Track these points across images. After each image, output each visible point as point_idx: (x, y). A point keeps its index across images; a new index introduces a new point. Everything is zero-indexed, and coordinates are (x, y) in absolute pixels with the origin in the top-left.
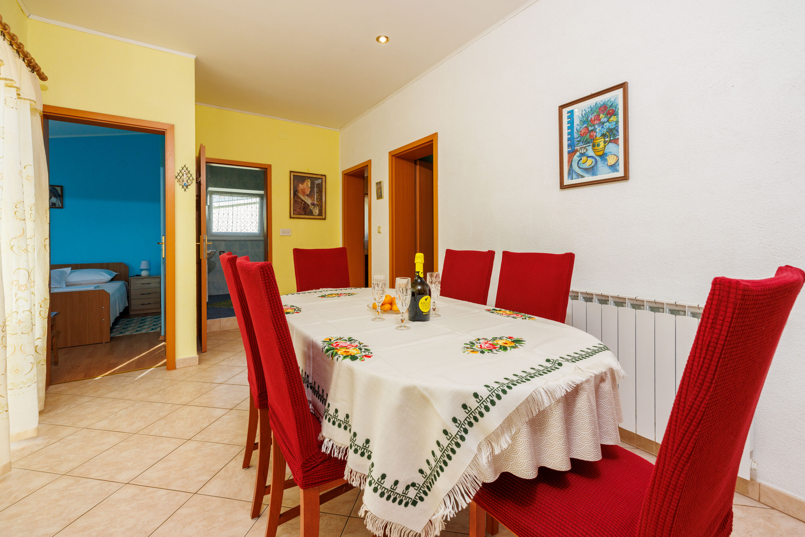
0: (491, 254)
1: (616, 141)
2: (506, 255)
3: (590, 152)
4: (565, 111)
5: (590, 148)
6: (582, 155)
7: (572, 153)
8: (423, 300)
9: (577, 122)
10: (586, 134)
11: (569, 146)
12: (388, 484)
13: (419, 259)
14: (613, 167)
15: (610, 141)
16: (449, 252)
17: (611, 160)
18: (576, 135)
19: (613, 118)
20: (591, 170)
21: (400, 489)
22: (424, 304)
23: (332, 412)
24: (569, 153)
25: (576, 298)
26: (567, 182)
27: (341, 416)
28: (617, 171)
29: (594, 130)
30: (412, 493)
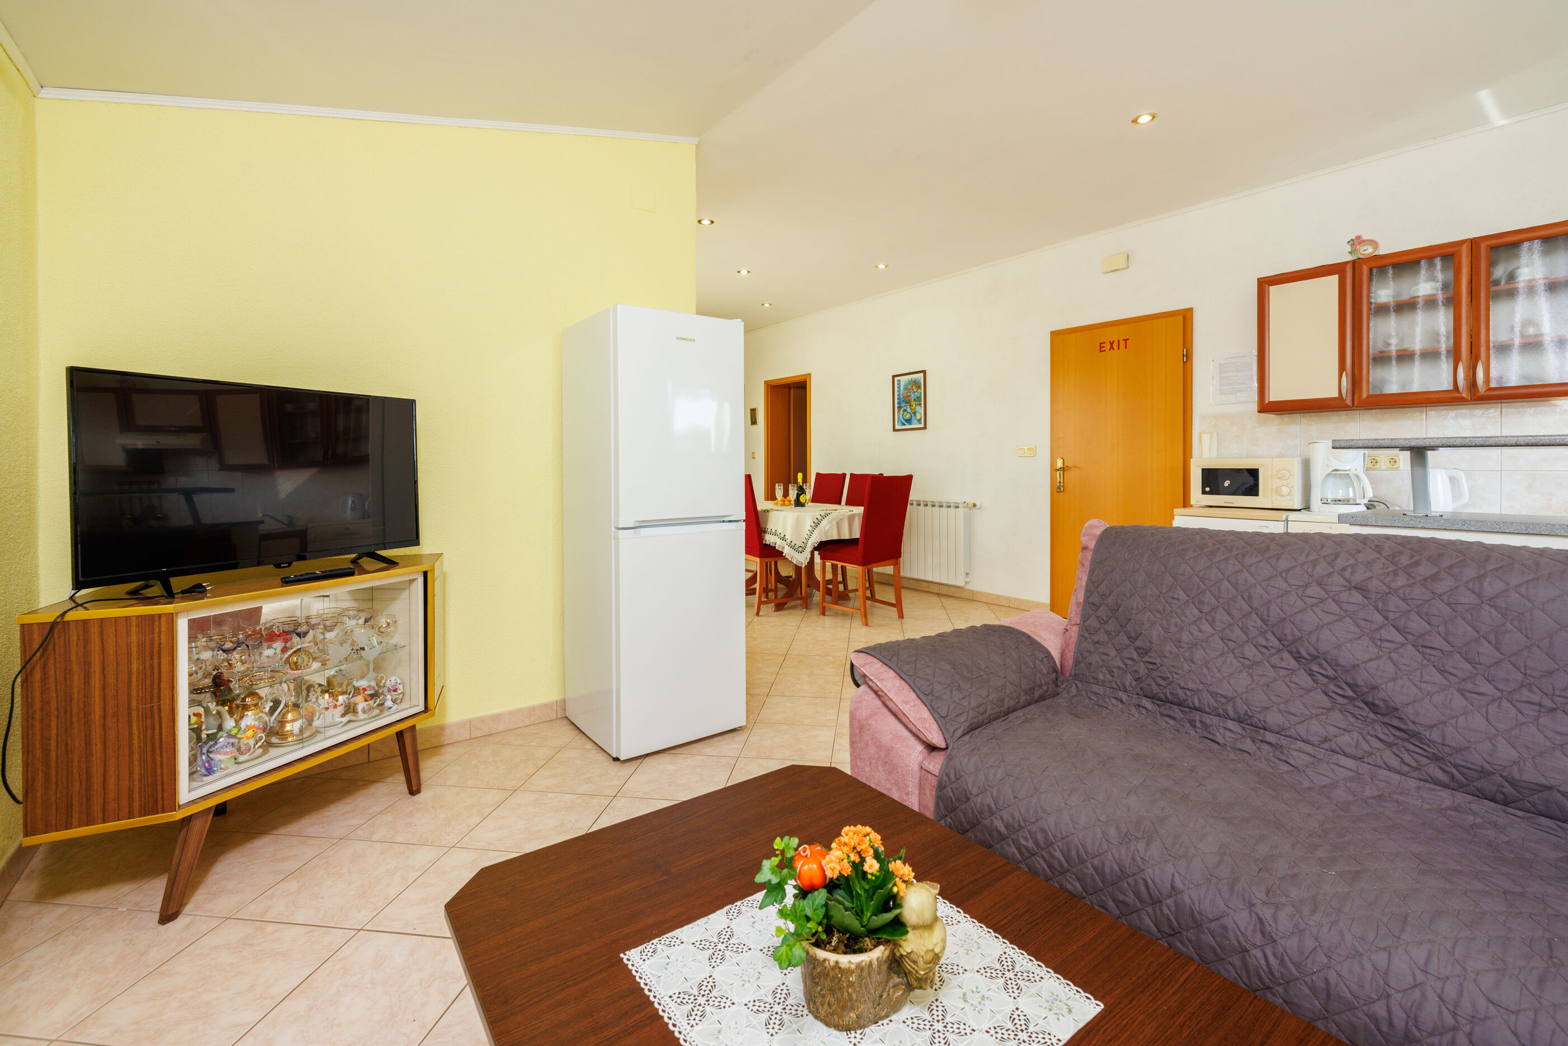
0: (844, 475)
1: (920, 405)
2: (852, 475)
3: (909, 410)
4: (896, 379)
5: (908, 407)
6: (905, 410)
7: (900, 408)
8: (802, 496)
9: (902, 388)
10: (906, 397)
11: (898, 403)
12: (793, 544)
13: (800, 476)
14: (919, 421)
15: (918, 404)
16: (818, 474)
17: (918, 417)
18: (902, 397)
19: (919, 390)
20: (909, 421)
21: (796, 547)
22: (802, 499)
23: (769, 530)
24: (898, 407)
25: (912, 504)
26: (897, 427)
27: (773, 531)
28: (921, 423)
29: (910, 396)
30: (800, 549)
